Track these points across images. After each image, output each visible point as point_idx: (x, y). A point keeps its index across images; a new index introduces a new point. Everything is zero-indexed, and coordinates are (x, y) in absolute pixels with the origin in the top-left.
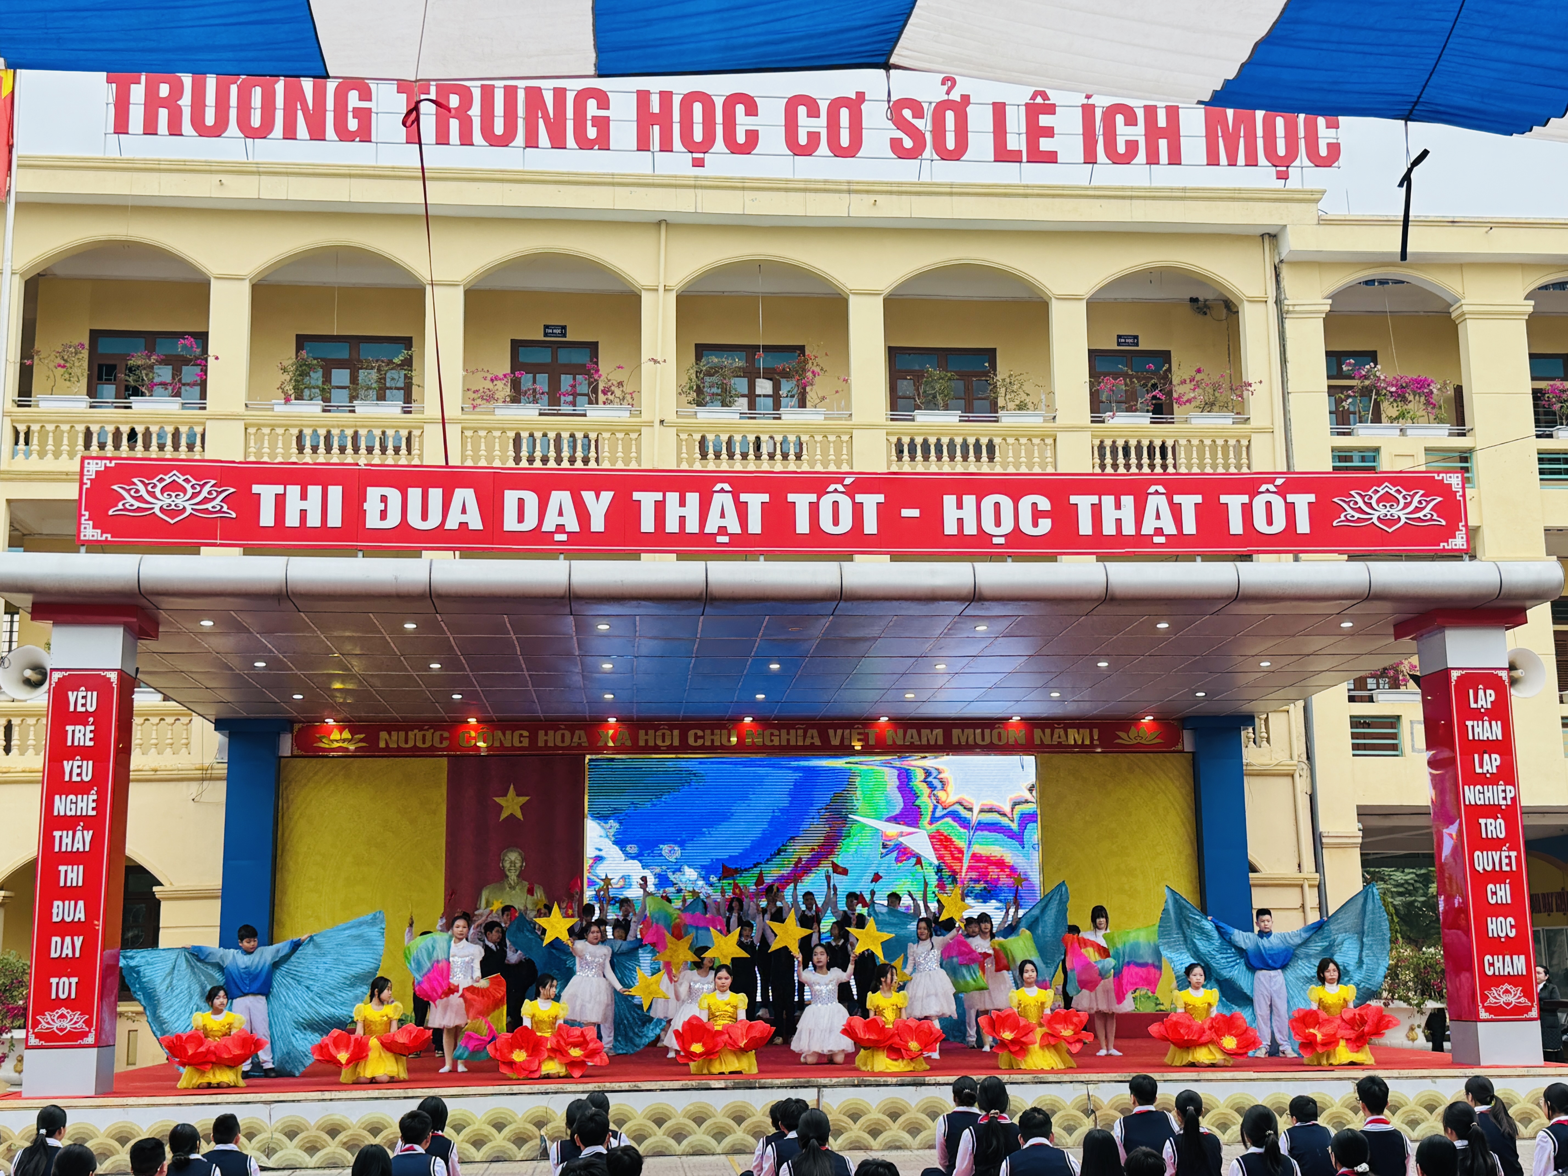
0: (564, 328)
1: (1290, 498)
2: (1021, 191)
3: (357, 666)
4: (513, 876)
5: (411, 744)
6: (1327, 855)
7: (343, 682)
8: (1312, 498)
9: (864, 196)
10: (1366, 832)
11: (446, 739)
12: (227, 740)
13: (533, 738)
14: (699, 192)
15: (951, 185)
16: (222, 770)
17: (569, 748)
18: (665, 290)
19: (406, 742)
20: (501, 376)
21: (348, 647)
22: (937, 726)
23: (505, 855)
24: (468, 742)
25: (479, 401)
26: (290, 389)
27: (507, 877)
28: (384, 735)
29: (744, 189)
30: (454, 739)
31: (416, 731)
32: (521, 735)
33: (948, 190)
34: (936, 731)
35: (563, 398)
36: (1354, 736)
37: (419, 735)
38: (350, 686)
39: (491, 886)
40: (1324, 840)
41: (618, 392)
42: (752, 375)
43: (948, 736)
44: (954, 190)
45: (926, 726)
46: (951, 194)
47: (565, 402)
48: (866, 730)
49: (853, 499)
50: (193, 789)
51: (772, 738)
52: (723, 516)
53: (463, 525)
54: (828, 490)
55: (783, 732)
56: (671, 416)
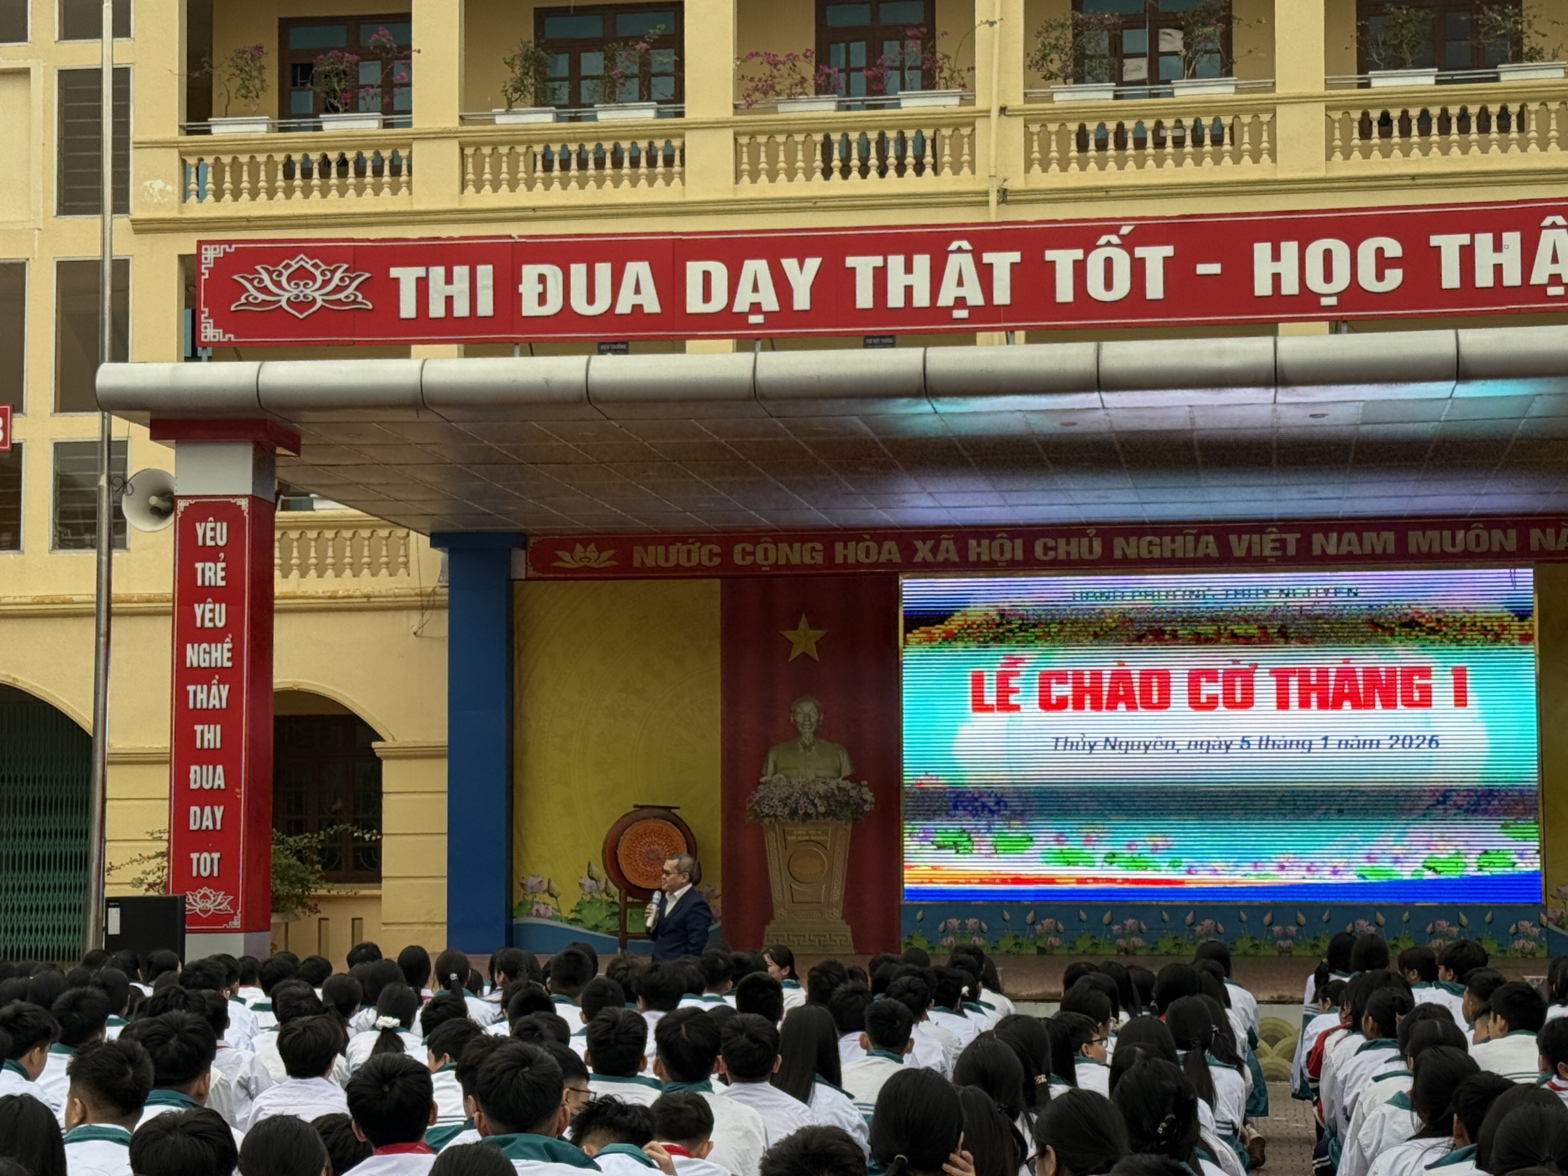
4: (807, 733)
5: (672, 563)
11: (717, 555)
12: (446, 558)
13: (828, 553)
16: (444, 596)
17: (876, 564)
19: (667, 560)
22: (1386, 528)
23: (797, 706)
25: (757, 96)
27: (800, 734)
28: (638, 551)
31: (679, 545)
32: (813, 549)
34: (1384, 535)
37: (683, 549)
39: (780, 746)
42: (1154, 24)
43: (1402, 542)
45: (1370, 528)
48: (1284, 536)
49: (1131, 253)
50: (414, 620)
51: (1151, 548)
52: (960, 283)
53: (637, 308)
54: (1099, 243)
55: (1167, 539)
56: (1016, 101)
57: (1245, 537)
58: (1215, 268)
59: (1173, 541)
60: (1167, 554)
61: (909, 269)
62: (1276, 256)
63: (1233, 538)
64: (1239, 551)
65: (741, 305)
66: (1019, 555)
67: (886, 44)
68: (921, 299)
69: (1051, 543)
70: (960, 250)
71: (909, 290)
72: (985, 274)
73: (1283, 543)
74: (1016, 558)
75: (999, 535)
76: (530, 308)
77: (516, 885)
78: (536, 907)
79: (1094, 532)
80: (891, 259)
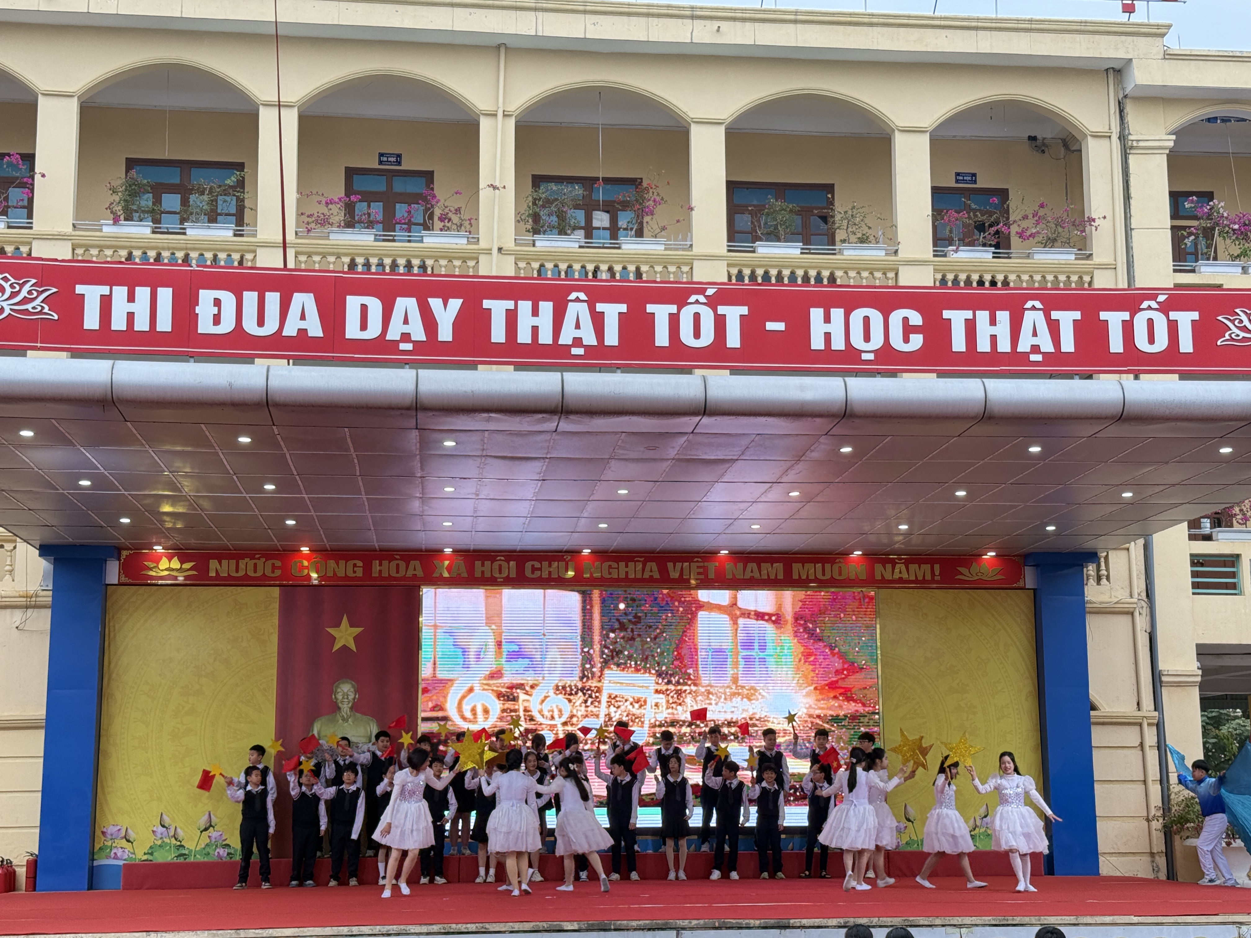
0: (399, 156)
1: (1173, 315)
2: (866, 20)
3: (188, 487)
4: (345, 708)
5: (241, 573)
6: (1165, 693)
7: (173, 505)
8: (1195, 315)
9: (708, 23)
10: (1206, 671)
11: (278, 568)
12: (52, 566)
13: (367, 568)
14: (540, 14)
15: (796, 13)
16: (47, 597)
17: (404, 578)
18: (504, 116)
19: (237, 571)
20: (337, 200)
21: (178, 464)
22: (777, 560)
23: (337, 687)
24: (300, 571)
25: (313, 225)
26: (119, 209)
27: (339, 708)
28: (213, 564)
29: (585, 12)
30: (285, 568)
31: (247, 560)
32: (355, 565)
33: (792, 17)
34: (775, 565)
35: (398, 227)
36: (1194, 574)
37: (251, 563)
38: (180, 510)
39: (324, 719)
40: (1164, 679)
41: (455, 219)
42: (589, 207)
43: (788, 571)
44: (799, 17)
45: (766, 560)
46: (795, 22)
47: (402, 230)
48: (706, 564)
49: (715, 311)
50: (17, 616)
51: (611, 570)
52: (578, 326)
53: (302, 332)
54: (689, 301)
55: (622, 564)
56: (509, 244)
57: (679, 565)
58: (780, 326)
59: (627, 566)
60: (622, 575)
61: (535, 312)
62: (827, 319)
63: (670, 565)
64: (674, 575)
65: (393, 334)
66: (513, 575)
67: (398, 206)
68: (545, 338)
69: (537, 565)
70: (577, 300)
71: (535, 330)
72: (598, 320)
73: (706, 569)
74: (511, 576)
75: (499, 558)
76: (205, 326)
77: (98, 833)
78: (114, 851)
79: (569, 558)
80: (520, 303)
